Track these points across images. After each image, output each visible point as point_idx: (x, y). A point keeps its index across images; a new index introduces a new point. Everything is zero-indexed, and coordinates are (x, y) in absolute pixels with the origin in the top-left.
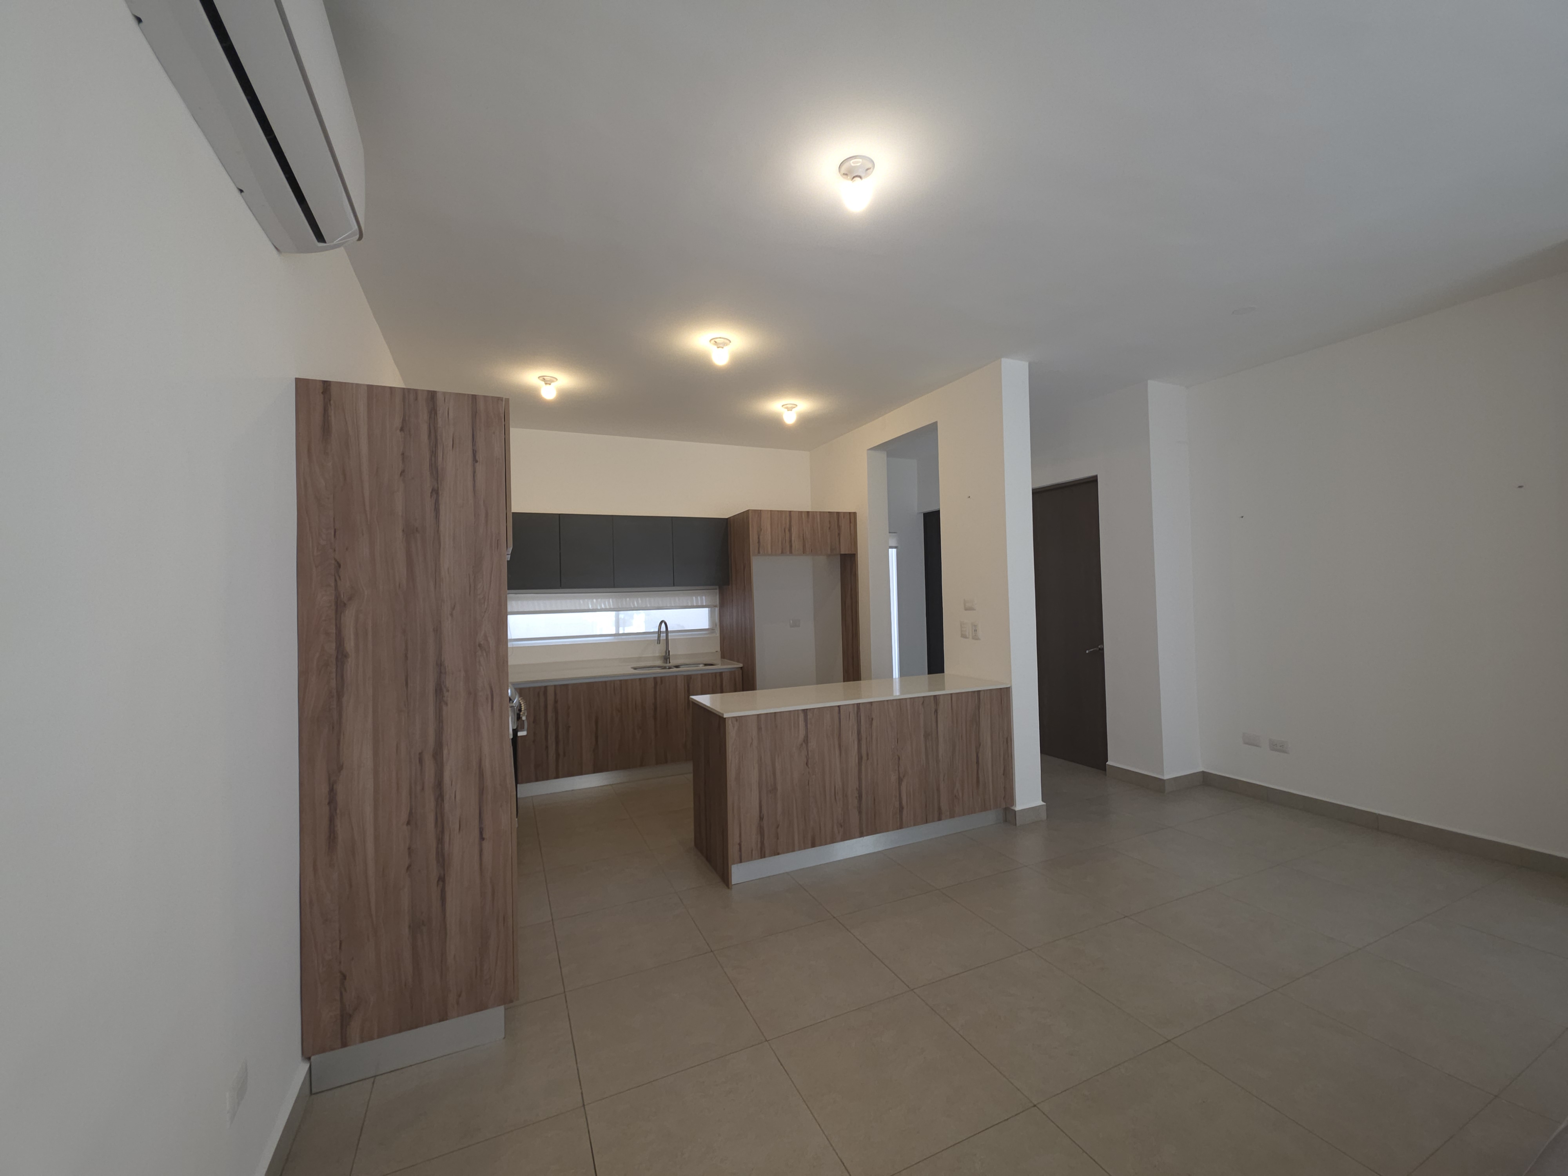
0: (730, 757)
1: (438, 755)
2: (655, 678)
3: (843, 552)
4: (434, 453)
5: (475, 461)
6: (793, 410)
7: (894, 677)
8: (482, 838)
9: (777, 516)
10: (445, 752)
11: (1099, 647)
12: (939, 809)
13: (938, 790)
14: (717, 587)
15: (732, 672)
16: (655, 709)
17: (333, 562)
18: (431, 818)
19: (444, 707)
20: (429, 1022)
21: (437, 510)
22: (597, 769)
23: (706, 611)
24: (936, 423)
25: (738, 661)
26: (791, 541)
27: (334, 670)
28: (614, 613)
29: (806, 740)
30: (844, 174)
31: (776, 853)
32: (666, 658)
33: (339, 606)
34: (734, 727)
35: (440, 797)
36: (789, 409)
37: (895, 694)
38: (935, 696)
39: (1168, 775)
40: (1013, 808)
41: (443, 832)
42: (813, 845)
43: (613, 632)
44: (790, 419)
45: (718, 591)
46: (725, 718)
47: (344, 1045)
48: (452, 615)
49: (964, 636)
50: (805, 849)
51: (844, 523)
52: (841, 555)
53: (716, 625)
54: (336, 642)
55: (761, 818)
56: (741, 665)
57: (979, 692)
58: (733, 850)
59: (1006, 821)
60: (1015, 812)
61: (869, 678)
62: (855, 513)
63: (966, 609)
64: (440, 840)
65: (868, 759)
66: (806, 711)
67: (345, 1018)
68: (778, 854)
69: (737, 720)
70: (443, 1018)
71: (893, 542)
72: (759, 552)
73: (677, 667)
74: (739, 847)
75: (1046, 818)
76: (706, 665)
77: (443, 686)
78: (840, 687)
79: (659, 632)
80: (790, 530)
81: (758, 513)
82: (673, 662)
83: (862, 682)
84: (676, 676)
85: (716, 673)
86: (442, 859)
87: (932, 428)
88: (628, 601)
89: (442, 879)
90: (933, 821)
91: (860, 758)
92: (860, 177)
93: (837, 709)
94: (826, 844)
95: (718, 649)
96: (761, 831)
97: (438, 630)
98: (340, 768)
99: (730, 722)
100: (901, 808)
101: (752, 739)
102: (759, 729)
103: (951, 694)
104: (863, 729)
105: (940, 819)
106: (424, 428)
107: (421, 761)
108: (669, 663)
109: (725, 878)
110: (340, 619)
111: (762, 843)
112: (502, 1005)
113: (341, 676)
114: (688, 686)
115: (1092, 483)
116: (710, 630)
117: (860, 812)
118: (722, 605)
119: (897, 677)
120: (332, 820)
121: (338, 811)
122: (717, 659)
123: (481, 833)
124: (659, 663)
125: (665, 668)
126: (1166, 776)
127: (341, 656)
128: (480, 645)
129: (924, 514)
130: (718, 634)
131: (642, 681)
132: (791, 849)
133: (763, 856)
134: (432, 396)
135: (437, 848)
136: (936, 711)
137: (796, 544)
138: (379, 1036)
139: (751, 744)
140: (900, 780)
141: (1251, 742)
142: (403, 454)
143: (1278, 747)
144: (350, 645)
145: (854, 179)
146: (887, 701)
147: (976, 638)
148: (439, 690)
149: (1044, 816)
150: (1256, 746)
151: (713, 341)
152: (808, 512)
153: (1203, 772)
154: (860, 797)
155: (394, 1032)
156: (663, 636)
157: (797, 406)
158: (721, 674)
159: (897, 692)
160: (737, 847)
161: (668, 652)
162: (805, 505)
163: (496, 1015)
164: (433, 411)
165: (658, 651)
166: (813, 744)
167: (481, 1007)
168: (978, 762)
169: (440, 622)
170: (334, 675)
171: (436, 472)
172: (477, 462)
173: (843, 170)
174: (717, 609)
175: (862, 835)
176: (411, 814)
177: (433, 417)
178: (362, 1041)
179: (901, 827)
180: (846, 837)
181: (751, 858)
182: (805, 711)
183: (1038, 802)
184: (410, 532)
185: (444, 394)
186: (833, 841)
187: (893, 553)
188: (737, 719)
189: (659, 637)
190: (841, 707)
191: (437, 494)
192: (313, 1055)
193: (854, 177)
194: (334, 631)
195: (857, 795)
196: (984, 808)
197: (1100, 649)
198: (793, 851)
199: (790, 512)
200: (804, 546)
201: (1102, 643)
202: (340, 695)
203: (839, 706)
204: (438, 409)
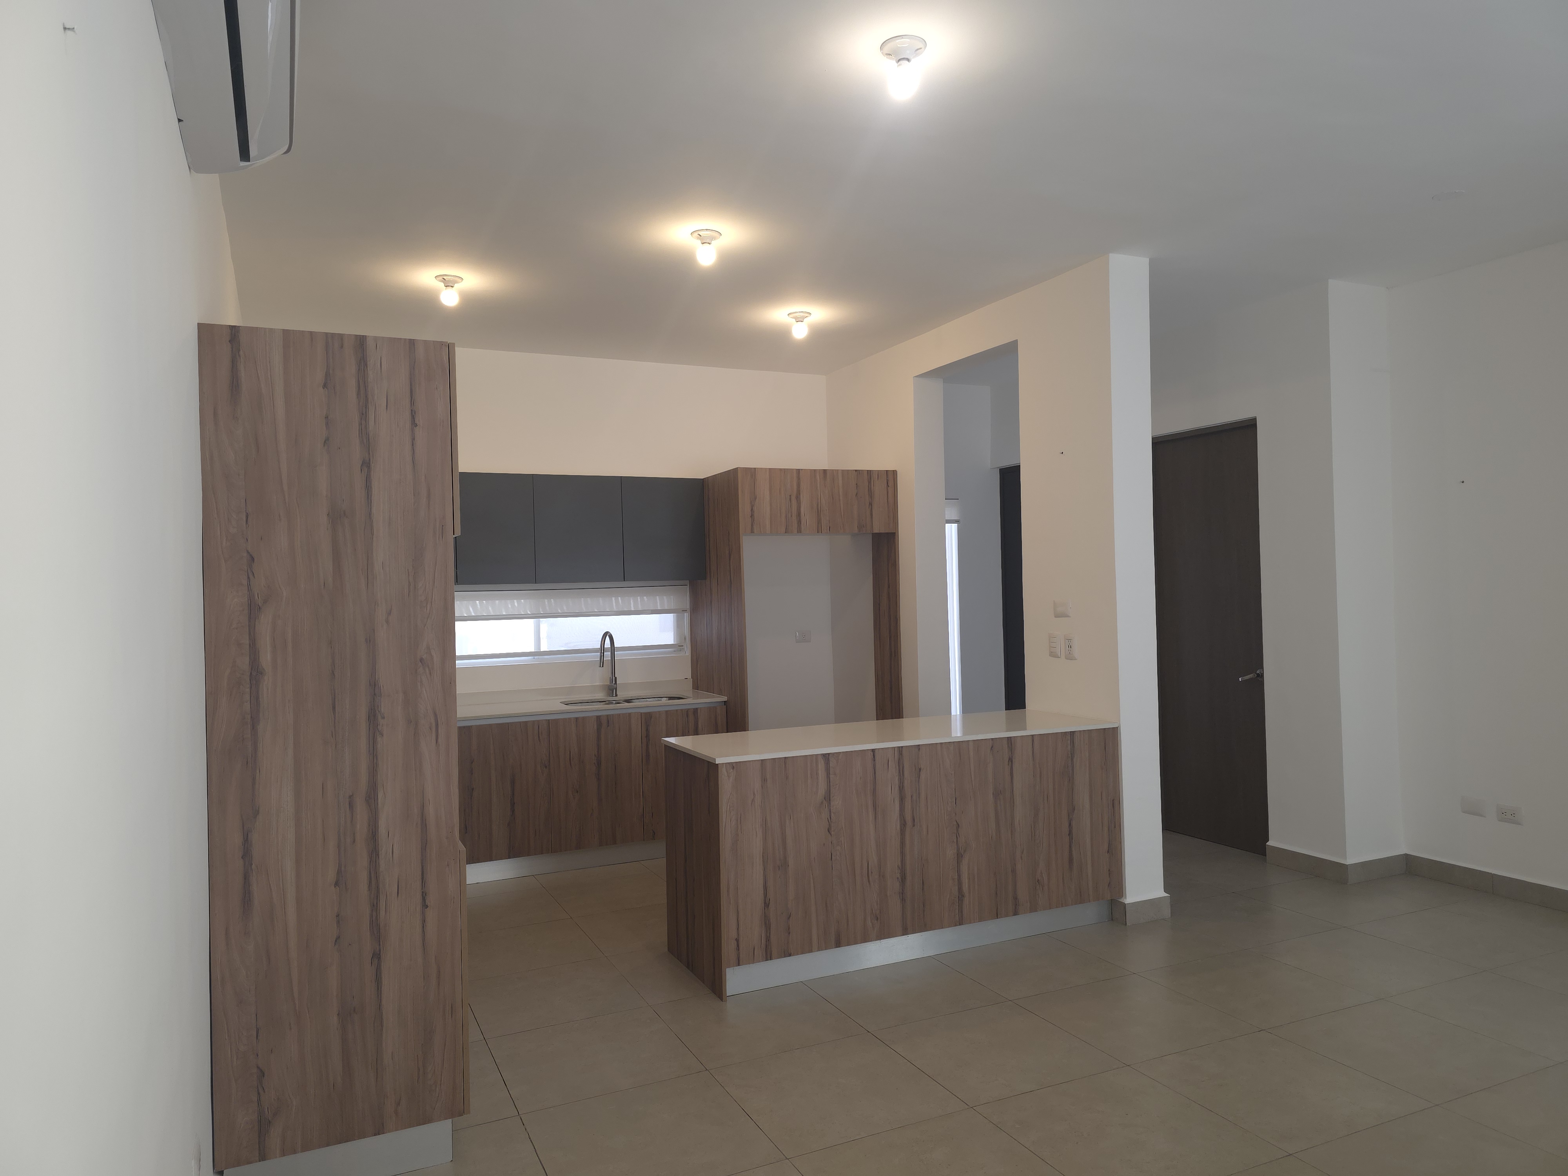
0: (724, 820)
1: (371, 798)
2: (598, 717)
3: (876, 531)
4: (364, 415)
5: (414, 424)
6: (805, 320)
7: (953, 713)
8: (425, 906)
9: (777, 475)
10: (380, 795)
11: (1258, 672)
12: (1015, 898)
13: (1014, 871)
14: (687, 582)
15: (712, 709)
16: (599, 764)
17: (245, 554)
18: (363, 876)
19: (379, 739)
20: (362, 1135)
21: (368, 487)
22: (512, 852)
23: (670, 618)
24: (1015, 343)
25: (720, 693)
26: (799, 515)
27: (248, 690)
28: (531, 622)
29: (828, 797)
30: (887, 54)
31: (787, 954)
32: (612, 688)
33: (253, 610)
34: (729, 777)
35: (374, 853)
36: (799, 320)
37: (953, 735)
38: (1009, 739)
39: (1352, 859)
40: (1121, 900)
41: (377, 897)
42: (838, 944)
43: (531, 649)
44: (800, 332)
45: (688, 587)
46: (718, 764)
47: (263, 1157)
48: (387, 622)
49: (1053, 655)
50: (826, 949)
51: (879, 488)
52: (873, 534)
53: (685, 639)
54: (250, 655)
55: (766, 905)
56: (725, 699)
57: (1072, 733)
58: (728, 948)
59: (1112, 919)
60: (1124, 905)
61: (916, 714)
62: (895, 473)
63: (1057, 616)
64: (375, 907)
65: (914, 826)
66: (827, 755)
67: (263, 1126)
68: (790, 955)
69: (733, 768)
70: (379, 1131)
71: (951, 512)
72: (752, 532)
73: (628, 701)
74: (736, 944)
75: (1170, 916)
76: (671, 698)
77: (377, 711)
78: (873, 725)
79: (602, 649)
80: (798, 498)
81: (752, 473)
82: (622, 694)
83: (905, 721)
84: (630, 714)
85: (688, 710)
86: (377, 931)
87: (1009, 350)
88: (550, 602)
89: (377, 956)
90: (1007, 915)
91: (903, 824)
92: (908, 60)
93: (870, 754)
94: (856, 943)
95: (689, 676)
96: (766, 923)
97: (371, 641)
98: (256, 813)
99: (724, 770)
100: (961, 896)
101: (754, 794)
102: (764, 780)
103: (1033, 736)
104: (907, 783)
105: (1016, 913)
106: (352, 383)
107: (351, 806)
108: (616, 696)
109: (717, 987)
110: (255, 629)
111: (768, 939)
112: (450, 1118)
113: (256, 698)
114: (647, 730)
115: (1248, 428)
116: (677, 647)
117: (903, 900)
118: (695, 609)
119: (958, 713)
120: (246, 878)
121: (253, 866)
122: (686, 689)
123: (424, 899)
124: (600, 696)
125: (610, 703)
126: (1350, 860)
127: (256, 672)
128: (421, 660)
129: (1000, 469)
130: (688, 653)
131: (580, 722)
132: (806, 948)
133: (768, 957)
134: (361, 341)
135: (371, 916)
136: (1011, 760)
137: (808, 518)
138: (303, 1150)
139: (753, 800)
140: (959, 857)
141: (1473, 810)
142: (327, 417)
143: (1508, 816)
144: (266, 659)
145: (901, 62)
146: (941, 743)
147: (1070, 657)
148: (373, 716)
149: (1167, 912)
150: (1481, 816)
151: (696, 234)
152: (825, 471)
153: (1407, 856)
154: (903, 879)
155: (320, 1147)
156: (608, 654)
157: (810, 314)
158: (695, 711)
159: (957, 732)
160: (733, 944)
161: (614, 679)
162: (821, 462)
163: (441, 1130)
164: (362, 362)
165: (599, 678)
166: (837, 802)
167: (425, 1119)
168: (1070, 833)
169: (374, 630)
170: (247, 697)
171: (368, 443)
172: (416, 425)
173: (887, 49)
174: (686, 616)
175: (905, 932)
176: (339, 872)
177: (362, 368)
178: (283, 1154)
179: (961, 923)
180: (884, 933)
181: (753, 960)
182: (826, 757)
183: (1158, 891)
184: (336, 516)
185: (376, 339)
186: (866, 939)
187: (951, 531)
188: (733, 766)
189: (602, 656)
190: (876, 751)
191: (369, 467)
192: (225, 1169)
193: (899, 60)
194: (248, 642)
195: (898, 875)
196: (1080, 899)
197: (1258, 675)
198: (811, 951)
199: (798, 471)
200: (819, 522)
201: (1261, 666)
202: (255, 720)
203: (873, 751)
204: (368, 360)
